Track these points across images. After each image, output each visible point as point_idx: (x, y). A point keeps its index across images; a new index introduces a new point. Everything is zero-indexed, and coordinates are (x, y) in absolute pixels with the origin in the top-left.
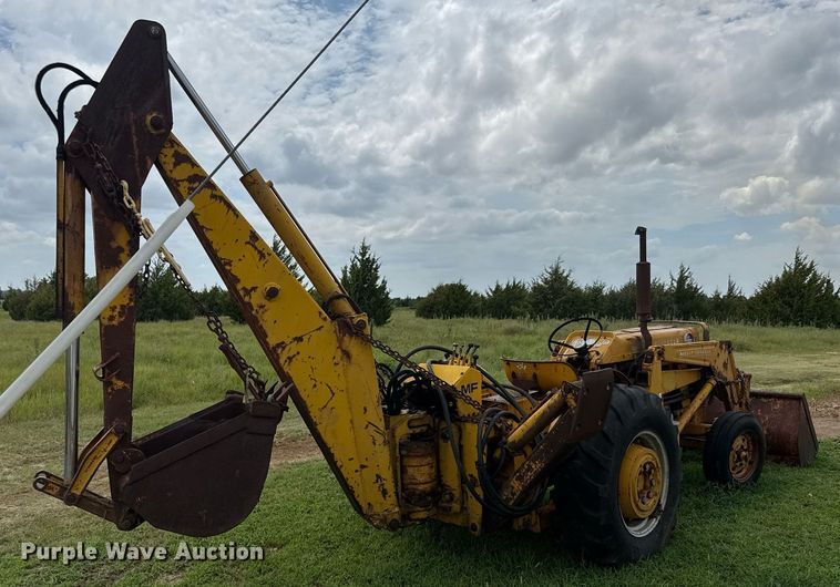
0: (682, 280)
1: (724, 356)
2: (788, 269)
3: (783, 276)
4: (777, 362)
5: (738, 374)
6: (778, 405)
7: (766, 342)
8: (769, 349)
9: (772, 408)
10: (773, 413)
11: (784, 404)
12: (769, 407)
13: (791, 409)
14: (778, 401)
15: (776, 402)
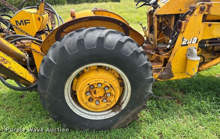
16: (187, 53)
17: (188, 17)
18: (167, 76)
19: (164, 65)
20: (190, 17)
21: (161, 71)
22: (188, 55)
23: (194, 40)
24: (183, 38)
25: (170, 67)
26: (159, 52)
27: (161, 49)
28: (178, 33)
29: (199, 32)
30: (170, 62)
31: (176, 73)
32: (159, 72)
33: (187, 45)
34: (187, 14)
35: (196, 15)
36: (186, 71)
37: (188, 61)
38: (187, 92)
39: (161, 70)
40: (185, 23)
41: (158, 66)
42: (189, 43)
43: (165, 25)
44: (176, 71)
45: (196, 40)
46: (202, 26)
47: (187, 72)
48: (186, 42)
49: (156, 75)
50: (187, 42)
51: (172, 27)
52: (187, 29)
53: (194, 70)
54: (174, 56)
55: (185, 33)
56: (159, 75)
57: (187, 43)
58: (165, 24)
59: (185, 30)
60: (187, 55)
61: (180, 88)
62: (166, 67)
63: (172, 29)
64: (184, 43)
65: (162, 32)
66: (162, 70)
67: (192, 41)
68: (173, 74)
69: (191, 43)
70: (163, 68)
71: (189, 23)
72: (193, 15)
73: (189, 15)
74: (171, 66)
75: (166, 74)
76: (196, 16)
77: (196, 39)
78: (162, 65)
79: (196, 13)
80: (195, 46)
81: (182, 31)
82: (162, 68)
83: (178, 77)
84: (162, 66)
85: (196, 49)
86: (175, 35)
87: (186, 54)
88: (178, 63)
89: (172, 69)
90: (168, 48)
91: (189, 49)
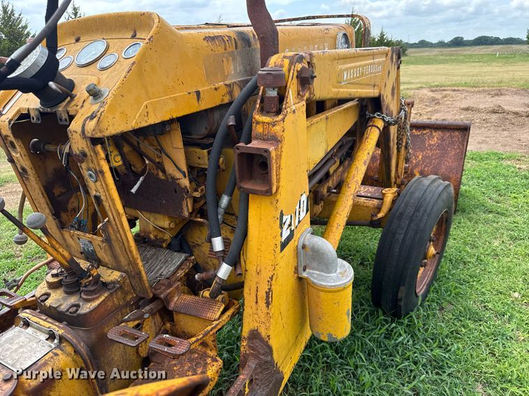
6: (435, 138)
9: (427, 143)
10: (428, 150)
11: (443, 137)
12: (424, 141)
13: (453, 142)
14: (434, 134)
15: (431, 134)
16: (298, 262)
17: (274, 124)
20: (283, 120)
22: (305, 268)
23: (302, 205)
24: (282, 215)
26: (168, 303)
30: (255, 333)
31: (286, 356)
33: (292, 235)
35: (294, 107)
40: (275, 150)
42: (295, 223)
44: (284, 353)
45: (305, 203)
48: (289, 226)
51: (179, 176)
52: (282, 174)
55: (282, 194)
57: (291, 230)
60: (300, 268)
64: (285, 233)
66: (247, 390)
67: (299, 213)
68: (279, 371)
69: (299, 222)
70: (246, 379)
71: (285, 149)
72: (289, 111)
76: (294, 111)
77: (304, 198)
80: (305, 226)
82: (244, 387)
86: (221, 211)
87: (297, 268)
88: (284, 320)
89: (275, 356)
90: (225, 279)
91: (304, 247)
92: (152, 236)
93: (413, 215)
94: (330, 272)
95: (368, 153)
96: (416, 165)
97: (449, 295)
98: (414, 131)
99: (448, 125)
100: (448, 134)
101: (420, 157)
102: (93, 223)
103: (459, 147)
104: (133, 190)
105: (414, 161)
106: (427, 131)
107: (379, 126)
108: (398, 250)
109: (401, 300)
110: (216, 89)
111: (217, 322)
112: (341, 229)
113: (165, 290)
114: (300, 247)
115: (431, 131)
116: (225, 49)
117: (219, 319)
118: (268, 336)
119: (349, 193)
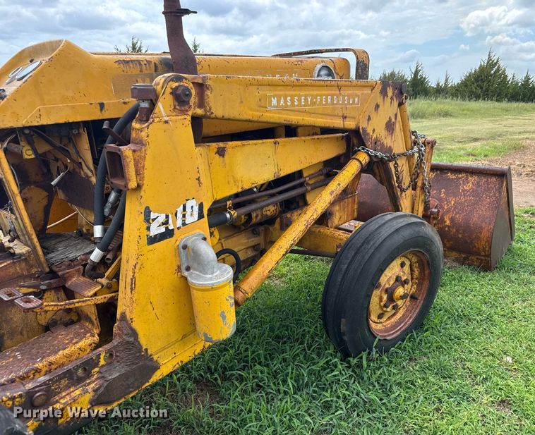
0: (417, 72)
1: (389, 108)
2: (482, 63)
3: (480, 68)
4: (470, 124)
5: (414, 140)
6: (470, 183)
7: (463, 110)
8: (466, 114)
9: (461, 188)
10: (461, 196)
11: (478, 183)
12: (457, 186)
13: (489, 189)
14: (470, 178)
15: (467, 179)
16: (180, 261)
17: (141, 130)
18: (132, 380)
19: (106, 336)
20: (148, 127)
21: (97, 369)
22: (188, 269)
23: (189, 209)
24: (147, 212)
25: (132, 339)
26: (65, 281)
27: (69, 266)
28: (121, 194)
29: (198, 179)
30: (123, 316)
31: (163, 349)
32: (89, 375)
33: (168, 234)
34: (131, 116)
35: (166, 119)
36: (199, 329)
37: (195, 294)
38: (219, 382)
39: (96, 365)
40: (134, 151)
41: (78, 346)
42: (175, 224)
43: (62, 167)
44: (160, 344)
45: (196, 209)
46: (200, 156)
47: (205, 335)
48: (163, 224)
49: (81, 400)
50: (166, 223)
51: (90, 174)
52: (147, 174)
53: (224, 318)
54: (132, 289)
55: (146, 192)
56: (95, 391)
57: (167, 228)
58: (59, 164)
59: (142, 179)
60: (183, 267)
61: (195, 374)
62: (115, 342)
63: (94, 180)
64: (156, 230)
65: (61, 195)
66: (102, 362)
67: (184, 216)
68: (152, 360)
69: (184, 224)
70: (102, 351)
71: (150, 152)
72: (156, 120)
73: (141, 121)
74: (134, 334)
75: (123, 371)
76: (166, 122)
77: (193, 204)
78: (96, 331)
79: (164, 114)
80: (198, 231)
81: (133, 184)
82: (98, 356)
83: (174, 362)
84: (96, 338)
85: (205, 239)
86: (109, 205)
87: (179, 267)
88: (157, 311)
89: (143, 341)
90: (95, 261)
91: (185, 247)
92: (84, 230)
93: (361, 247)
94: (206, 274)
95: (339, 184)
96: (448, 212)
97: (430, 348)
98: (449, 174)
99: (484, 170)
100: (484, 180)
101: (452, 203)
102: (45, 215)
103: (495, 194)
104: (53, 183)
105: (445, 207)
106: (463, 175)
107: (361, 159)
108: (340, 280)
109: (344, 334)
110: (125, 103)
111: (87, 298)
112: (283, 251)
113: (64, 269)
114: (180, 246)
115: (467, 175)
116: (141, 71)
117: (91, 297)
118: (131, 319)
119: (303, 219)
